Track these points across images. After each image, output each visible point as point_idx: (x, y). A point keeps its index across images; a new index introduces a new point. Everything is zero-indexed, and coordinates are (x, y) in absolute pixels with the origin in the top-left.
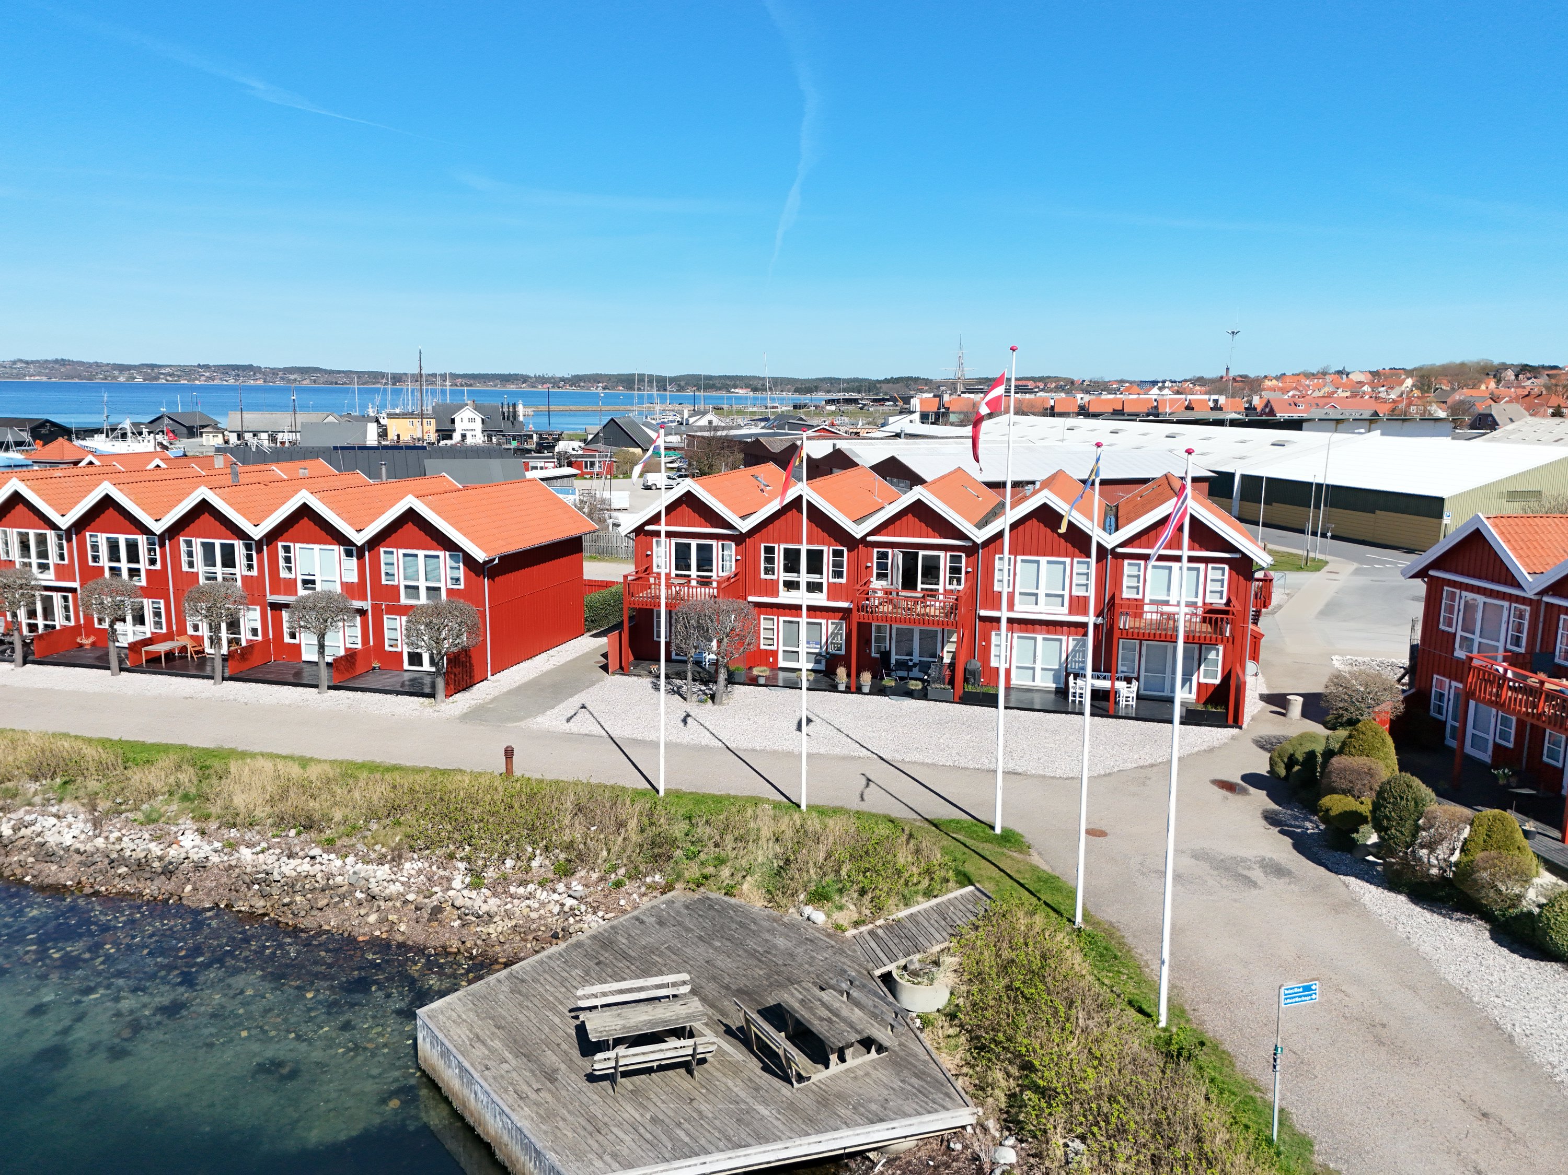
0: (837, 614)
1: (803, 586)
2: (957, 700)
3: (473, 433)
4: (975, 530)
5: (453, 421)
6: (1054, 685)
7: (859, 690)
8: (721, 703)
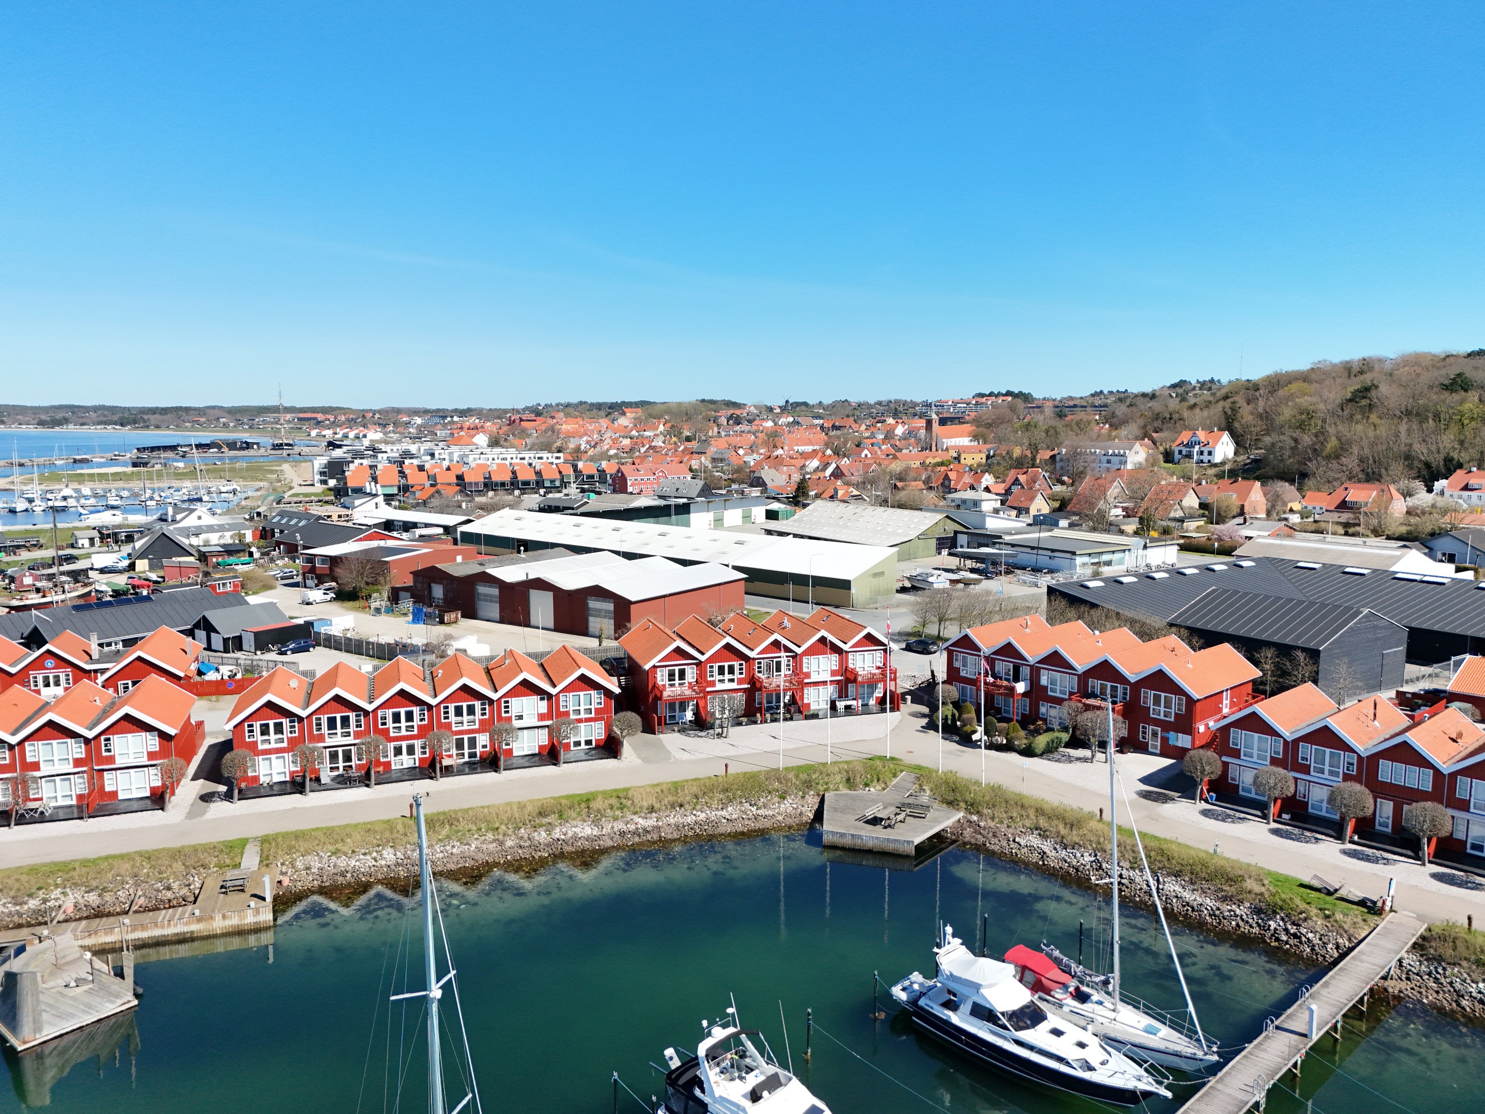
0: (741, 691)
6: (827, 708)
7: (766, 722)
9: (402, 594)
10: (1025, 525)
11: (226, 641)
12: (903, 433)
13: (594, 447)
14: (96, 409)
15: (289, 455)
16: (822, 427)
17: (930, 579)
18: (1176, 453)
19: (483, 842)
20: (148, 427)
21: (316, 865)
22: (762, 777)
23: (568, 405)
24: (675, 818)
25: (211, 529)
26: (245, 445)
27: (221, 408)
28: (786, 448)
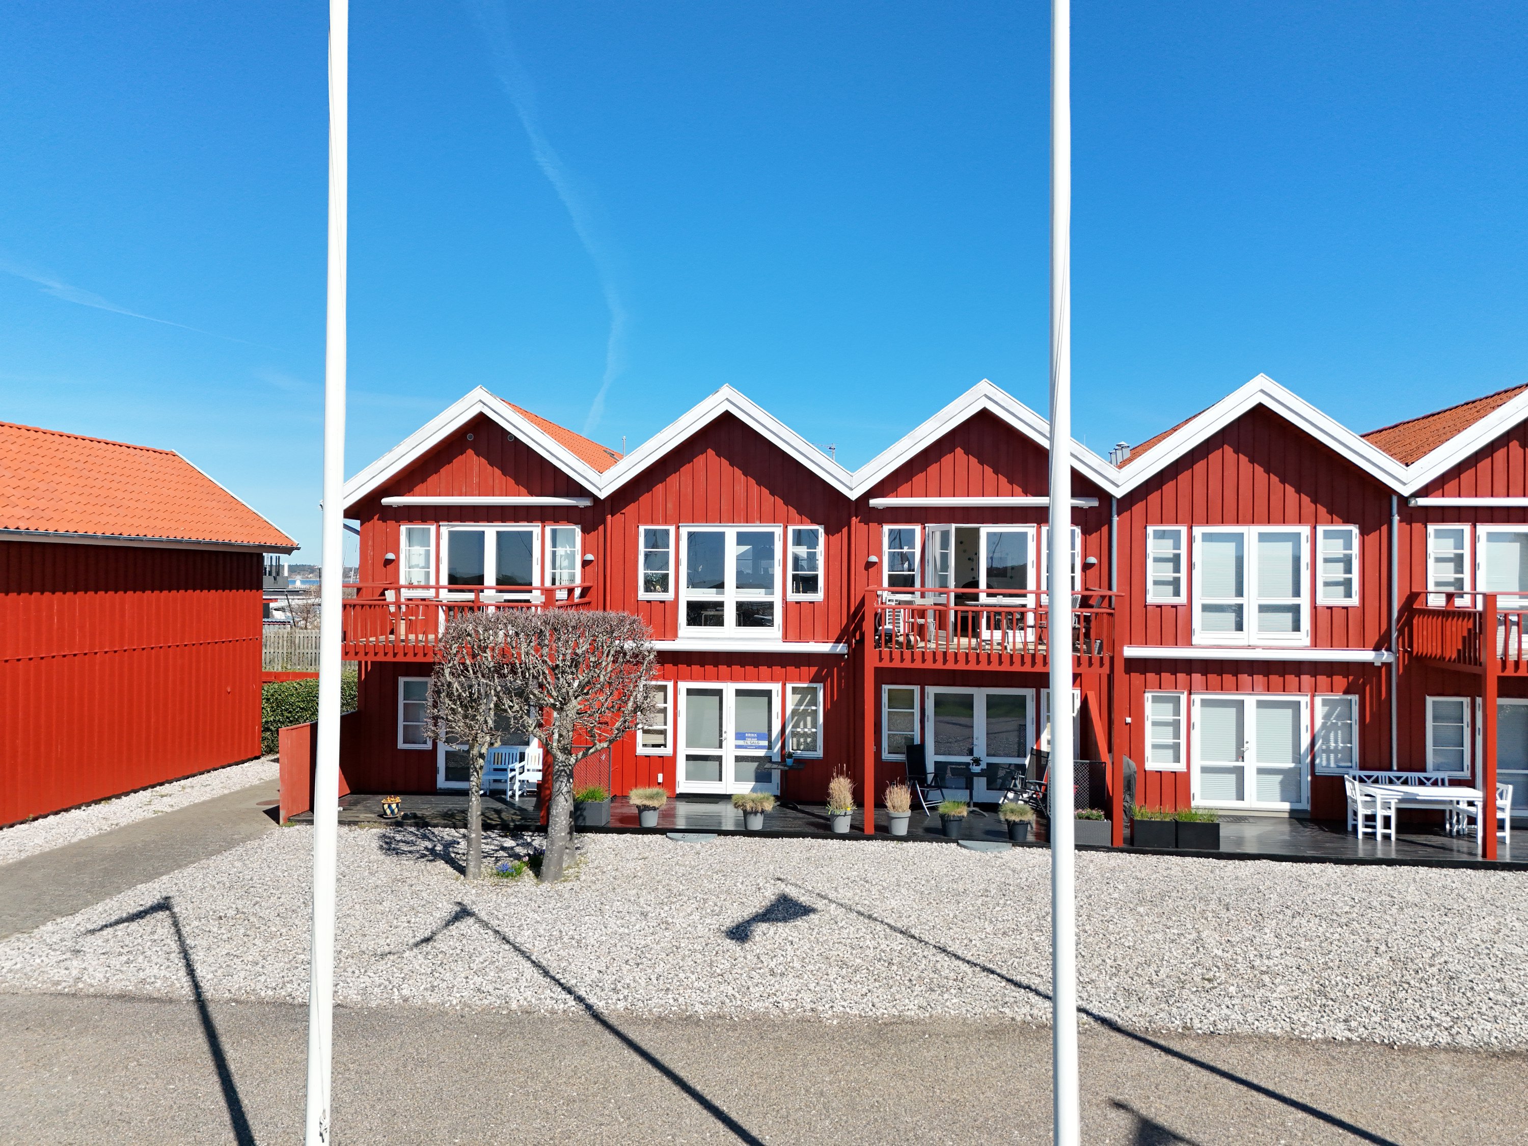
0: (804, 669)
1: (730, 614)
2: (1119, 844)
4: (1111, 471)
6: (1286, 806)
7: (883, 832)
8: (558, 876)
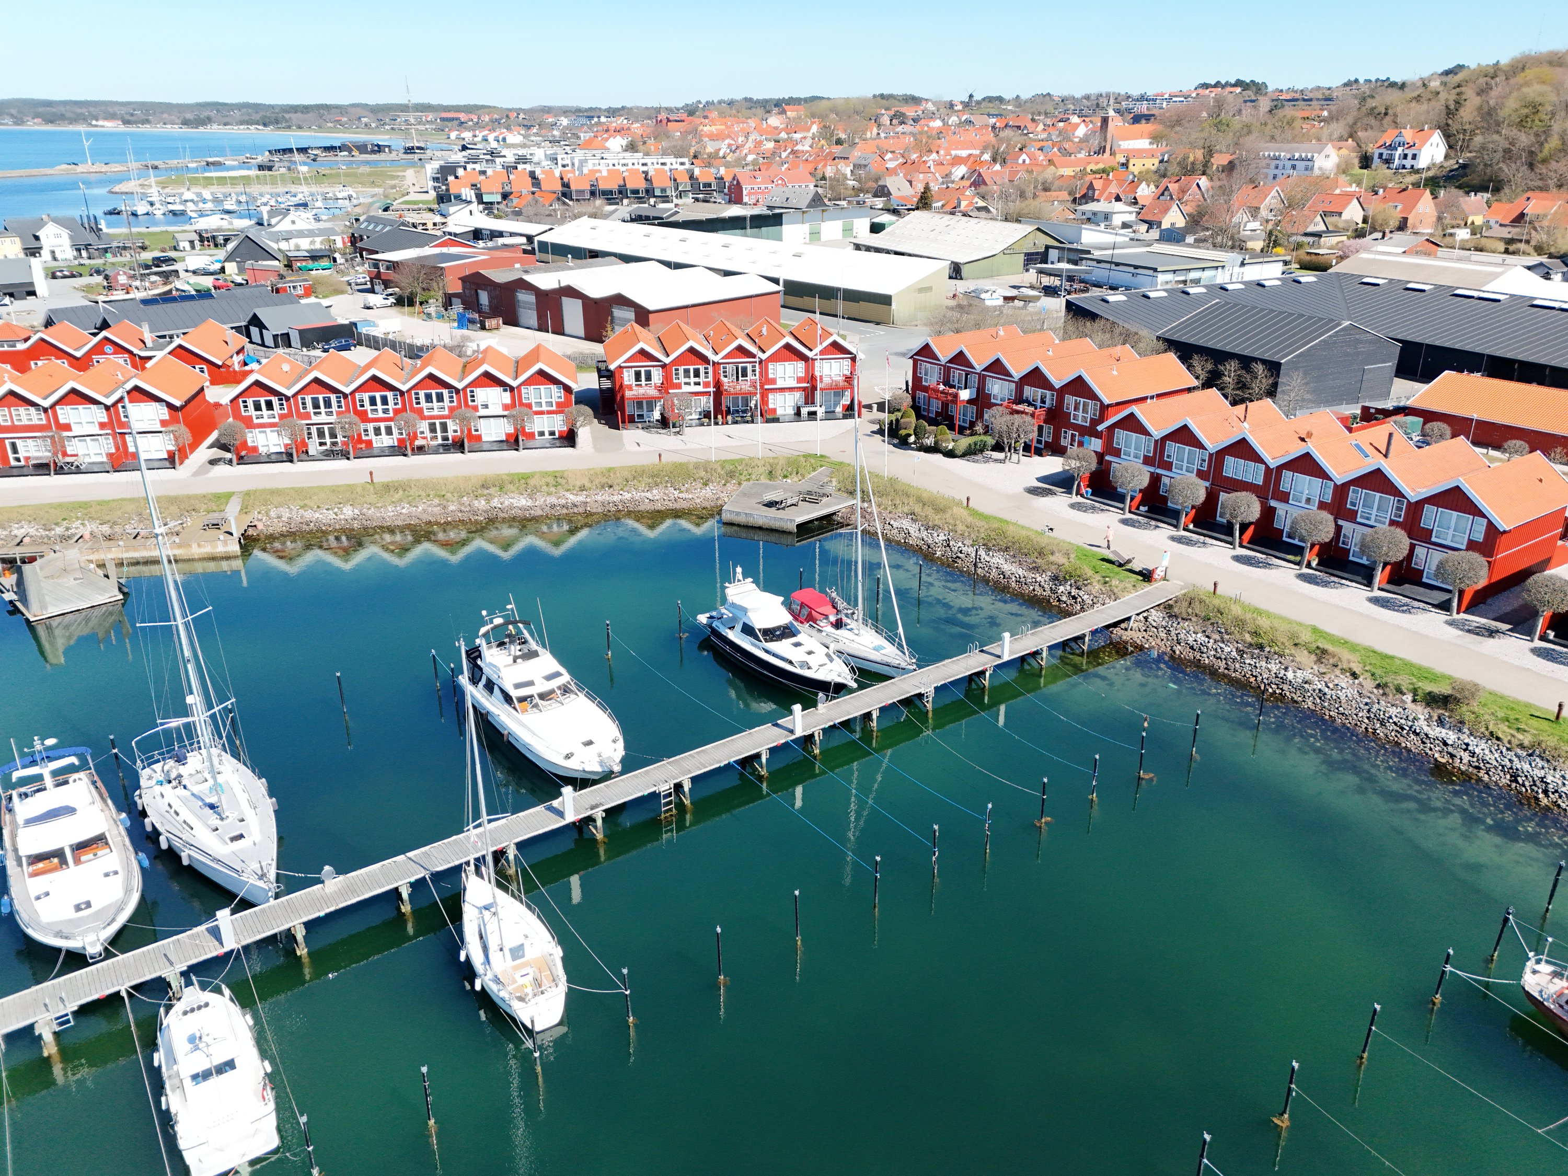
0: (708, 394)
3: (62, 248)
4: (761, 355)
5: (37, 238)
6: (792, 412)
7: (727, 423)
9: (454, 300)
10: (1127, 239)
11: (275, 337)
12: (1085, 135)
13: (734, 152)
14: (240, 106)
15: (420, 159)
16: (994, 127)
17: (983, 296)
18: (1376, 156)
19: (429, 506)
20: (289, 127)
21: (286, 515)
22: (691, 467)
23: (731, 103)
24: (603, 496)
25: (301, 234)
26: (376, 148)
27: (364, 106)
28: (942, 152)
